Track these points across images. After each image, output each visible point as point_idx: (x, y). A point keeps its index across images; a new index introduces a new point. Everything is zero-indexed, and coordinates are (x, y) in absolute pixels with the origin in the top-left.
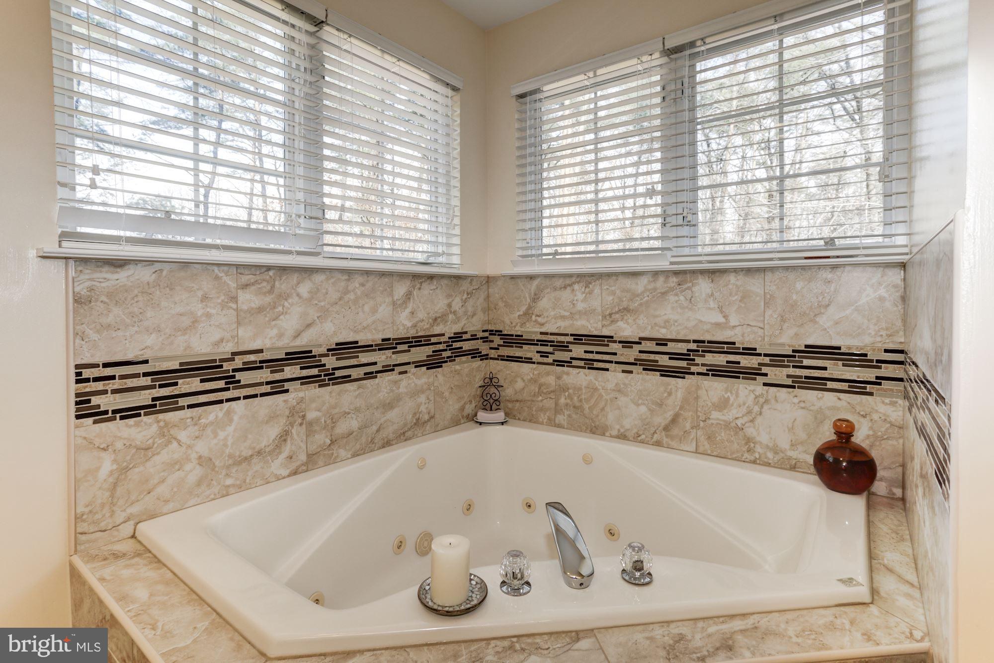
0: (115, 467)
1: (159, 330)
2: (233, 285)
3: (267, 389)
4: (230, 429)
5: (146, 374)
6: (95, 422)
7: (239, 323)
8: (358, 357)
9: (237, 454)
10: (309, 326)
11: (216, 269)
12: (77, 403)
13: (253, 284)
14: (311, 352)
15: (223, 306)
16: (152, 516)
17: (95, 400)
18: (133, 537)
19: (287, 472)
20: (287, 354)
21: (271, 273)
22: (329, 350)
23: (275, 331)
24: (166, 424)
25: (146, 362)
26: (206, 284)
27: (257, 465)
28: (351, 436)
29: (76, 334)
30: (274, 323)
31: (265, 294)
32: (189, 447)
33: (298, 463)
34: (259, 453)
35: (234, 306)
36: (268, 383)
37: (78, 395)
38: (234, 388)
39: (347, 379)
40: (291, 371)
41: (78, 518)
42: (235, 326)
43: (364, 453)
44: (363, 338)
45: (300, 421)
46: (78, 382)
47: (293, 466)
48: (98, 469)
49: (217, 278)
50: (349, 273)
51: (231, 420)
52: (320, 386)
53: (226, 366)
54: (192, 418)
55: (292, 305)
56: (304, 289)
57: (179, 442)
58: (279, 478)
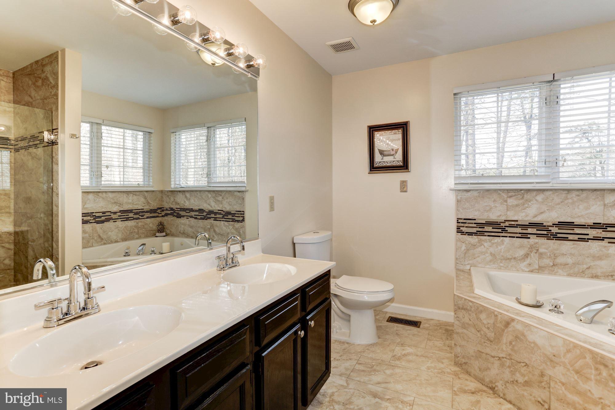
0: (466, 248)
1: (479, 211)
2: (506, 196)
3: (520, 235)
4: (503, 247)
5: (475, 223)
6: (461, 234)
7: (507, 210)
8: (574, 230)
9: (505, 256)
10: (542, 213)
11: (499, 191)
12: (457, 228)
13: (514, 196)
14: (543, 224)
15: (501, 204)
16: (475, 266)
17: (461, 228)
18: (470, 270)
19: (528, 270)
20: (529, 223)
21: (522, 192)
22: (553, 224)
23: (524, 214)
24: (481, 239)
25: (475, 220)
26: (495, 196)
27: (513, 263)
28: (567, 266)
29: (457, 210)
30: (523, 211)
31: (519, 200)
32: (487, 248)
33: (534, 268)
34: (515, 258)
35: (506, 204)
36: (519, 233)
37: (457, 226)
38: (505, 233)
39: (566, 239)
40: (530, 230)
41: (456, 259)
42: (506, 211)
43: (576, 276)
44: (577, 221)
45: (535, 251)
46: (457, 223)
47: (531, 269)
48: (462, 247)
49: (499, 194)
50: (569, 191)
51: (503, 244)
52: (547, 239)
53: (502, 224)
54: (489, 240)
55: (533, 204)
56: (540, 198)
57: (484, 246)
58: (523, 271)
